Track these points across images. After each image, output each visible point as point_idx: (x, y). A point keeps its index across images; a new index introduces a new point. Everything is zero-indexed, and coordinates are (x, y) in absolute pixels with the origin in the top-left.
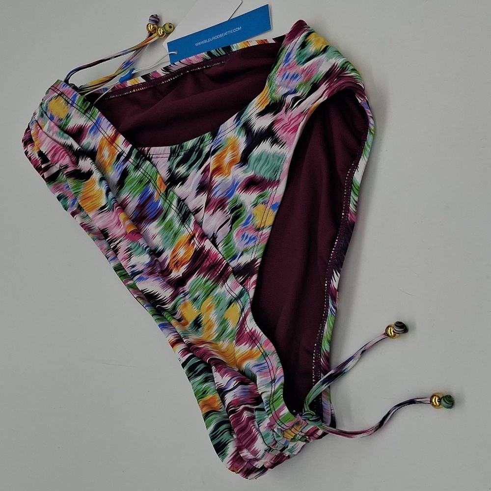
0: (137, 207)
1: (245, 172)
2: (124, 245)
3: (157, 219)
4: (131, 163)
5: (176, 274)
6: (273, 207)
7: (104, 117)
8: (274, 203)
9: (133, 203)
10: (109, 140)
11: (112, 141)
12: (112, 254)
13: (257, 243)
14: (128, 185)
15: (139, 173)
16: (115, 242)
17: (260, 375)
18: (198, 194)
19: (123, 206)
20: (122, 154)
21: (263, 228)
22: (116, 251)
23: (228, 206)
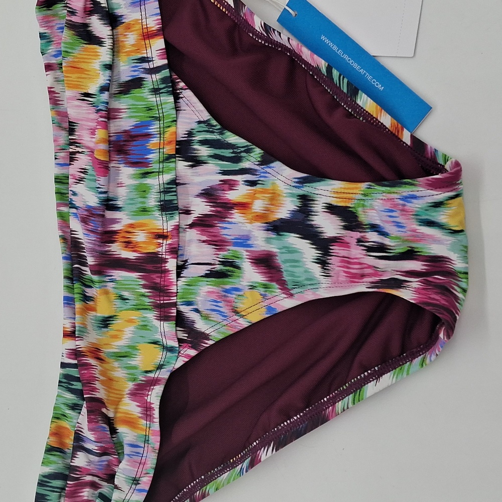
0: (125, 131)
1: (268, 240)
2: (83, 161)
3: (136, 167)
4: (152, 80)
5: (118, 250)
6: (269, 308)
8: (272, 306)
9: (125, 123)
10: (145, 31)
11: (148, 35)
12: (63, 158)
13: (225, 323)
14: (133, 98)
15: (153, 99)
16: (77, 147)
17: (128, 461)
18: (201, 195)
19: (110, 114)
20: (149, 62)
21: (242, 316)
22: (72, 158)
23: (225, 253)
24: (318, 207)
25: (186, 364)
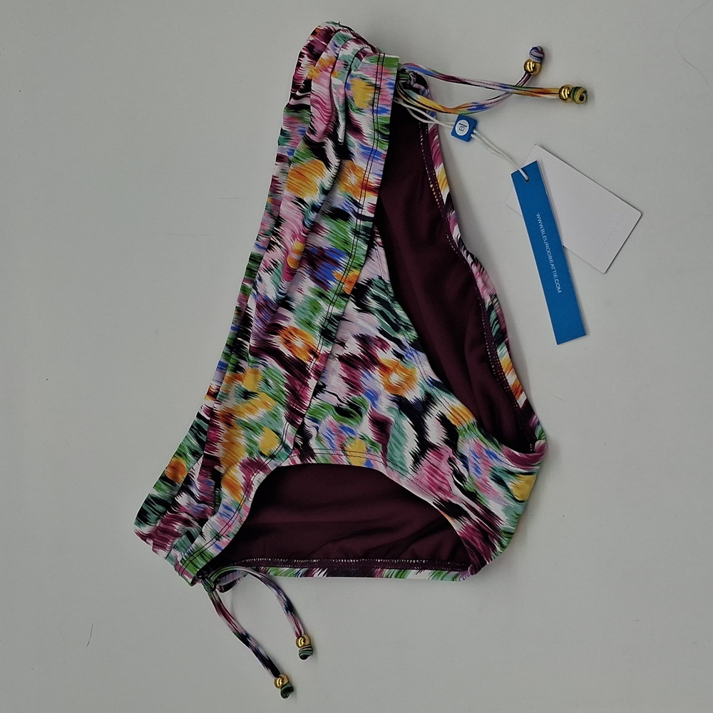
0: (321, 249)
1: (390, 409)
2: (277, 254)
3: (318, 284)
4: (356, 222)
6: (368, 462)
7: (383, 163)
8: (372, 461)
9: (322, 241)
10: (365, 182)
11: (366, 187)
12: (264, 242)
13: (331, 452)
14: (337, 226)
15: (352, 237)
16: (277, 239)
17: (218, 518)
18: (356, 337)
19: (314, 228)
20: (359, 207)
21: (346, 455)
22: (270, 246)
23: (356, 396)
24: (435, 411)
25: (290, 467)
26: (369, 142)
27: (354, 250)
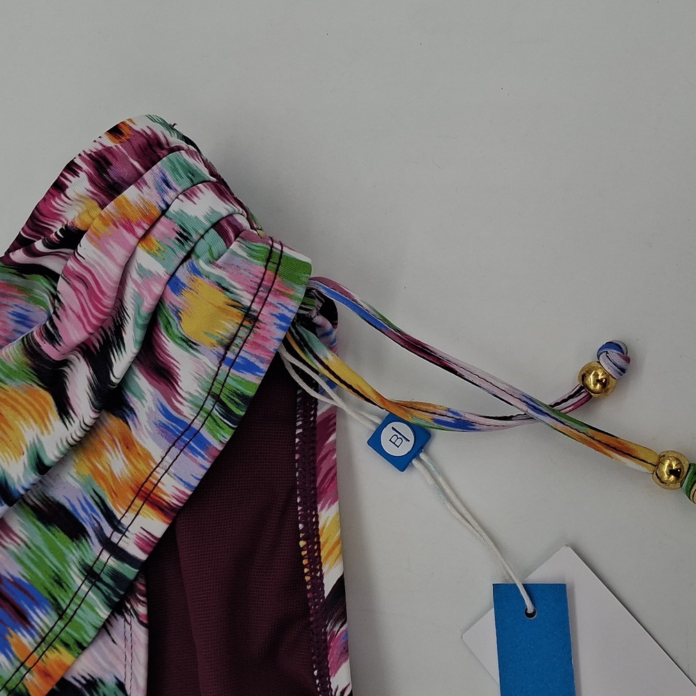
4: (98, 555)
10: (149, 486)
11: (147, 495)
15: (76, 578)
20: (116, 529)
26: (187, 411)
27: (73, 607)
